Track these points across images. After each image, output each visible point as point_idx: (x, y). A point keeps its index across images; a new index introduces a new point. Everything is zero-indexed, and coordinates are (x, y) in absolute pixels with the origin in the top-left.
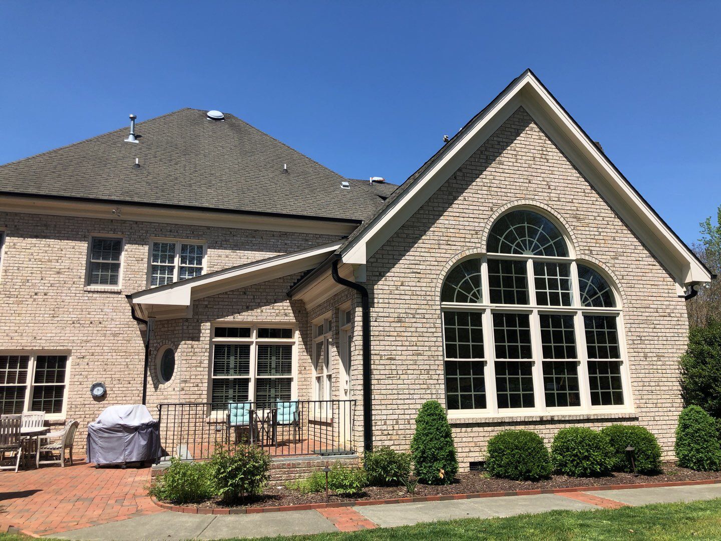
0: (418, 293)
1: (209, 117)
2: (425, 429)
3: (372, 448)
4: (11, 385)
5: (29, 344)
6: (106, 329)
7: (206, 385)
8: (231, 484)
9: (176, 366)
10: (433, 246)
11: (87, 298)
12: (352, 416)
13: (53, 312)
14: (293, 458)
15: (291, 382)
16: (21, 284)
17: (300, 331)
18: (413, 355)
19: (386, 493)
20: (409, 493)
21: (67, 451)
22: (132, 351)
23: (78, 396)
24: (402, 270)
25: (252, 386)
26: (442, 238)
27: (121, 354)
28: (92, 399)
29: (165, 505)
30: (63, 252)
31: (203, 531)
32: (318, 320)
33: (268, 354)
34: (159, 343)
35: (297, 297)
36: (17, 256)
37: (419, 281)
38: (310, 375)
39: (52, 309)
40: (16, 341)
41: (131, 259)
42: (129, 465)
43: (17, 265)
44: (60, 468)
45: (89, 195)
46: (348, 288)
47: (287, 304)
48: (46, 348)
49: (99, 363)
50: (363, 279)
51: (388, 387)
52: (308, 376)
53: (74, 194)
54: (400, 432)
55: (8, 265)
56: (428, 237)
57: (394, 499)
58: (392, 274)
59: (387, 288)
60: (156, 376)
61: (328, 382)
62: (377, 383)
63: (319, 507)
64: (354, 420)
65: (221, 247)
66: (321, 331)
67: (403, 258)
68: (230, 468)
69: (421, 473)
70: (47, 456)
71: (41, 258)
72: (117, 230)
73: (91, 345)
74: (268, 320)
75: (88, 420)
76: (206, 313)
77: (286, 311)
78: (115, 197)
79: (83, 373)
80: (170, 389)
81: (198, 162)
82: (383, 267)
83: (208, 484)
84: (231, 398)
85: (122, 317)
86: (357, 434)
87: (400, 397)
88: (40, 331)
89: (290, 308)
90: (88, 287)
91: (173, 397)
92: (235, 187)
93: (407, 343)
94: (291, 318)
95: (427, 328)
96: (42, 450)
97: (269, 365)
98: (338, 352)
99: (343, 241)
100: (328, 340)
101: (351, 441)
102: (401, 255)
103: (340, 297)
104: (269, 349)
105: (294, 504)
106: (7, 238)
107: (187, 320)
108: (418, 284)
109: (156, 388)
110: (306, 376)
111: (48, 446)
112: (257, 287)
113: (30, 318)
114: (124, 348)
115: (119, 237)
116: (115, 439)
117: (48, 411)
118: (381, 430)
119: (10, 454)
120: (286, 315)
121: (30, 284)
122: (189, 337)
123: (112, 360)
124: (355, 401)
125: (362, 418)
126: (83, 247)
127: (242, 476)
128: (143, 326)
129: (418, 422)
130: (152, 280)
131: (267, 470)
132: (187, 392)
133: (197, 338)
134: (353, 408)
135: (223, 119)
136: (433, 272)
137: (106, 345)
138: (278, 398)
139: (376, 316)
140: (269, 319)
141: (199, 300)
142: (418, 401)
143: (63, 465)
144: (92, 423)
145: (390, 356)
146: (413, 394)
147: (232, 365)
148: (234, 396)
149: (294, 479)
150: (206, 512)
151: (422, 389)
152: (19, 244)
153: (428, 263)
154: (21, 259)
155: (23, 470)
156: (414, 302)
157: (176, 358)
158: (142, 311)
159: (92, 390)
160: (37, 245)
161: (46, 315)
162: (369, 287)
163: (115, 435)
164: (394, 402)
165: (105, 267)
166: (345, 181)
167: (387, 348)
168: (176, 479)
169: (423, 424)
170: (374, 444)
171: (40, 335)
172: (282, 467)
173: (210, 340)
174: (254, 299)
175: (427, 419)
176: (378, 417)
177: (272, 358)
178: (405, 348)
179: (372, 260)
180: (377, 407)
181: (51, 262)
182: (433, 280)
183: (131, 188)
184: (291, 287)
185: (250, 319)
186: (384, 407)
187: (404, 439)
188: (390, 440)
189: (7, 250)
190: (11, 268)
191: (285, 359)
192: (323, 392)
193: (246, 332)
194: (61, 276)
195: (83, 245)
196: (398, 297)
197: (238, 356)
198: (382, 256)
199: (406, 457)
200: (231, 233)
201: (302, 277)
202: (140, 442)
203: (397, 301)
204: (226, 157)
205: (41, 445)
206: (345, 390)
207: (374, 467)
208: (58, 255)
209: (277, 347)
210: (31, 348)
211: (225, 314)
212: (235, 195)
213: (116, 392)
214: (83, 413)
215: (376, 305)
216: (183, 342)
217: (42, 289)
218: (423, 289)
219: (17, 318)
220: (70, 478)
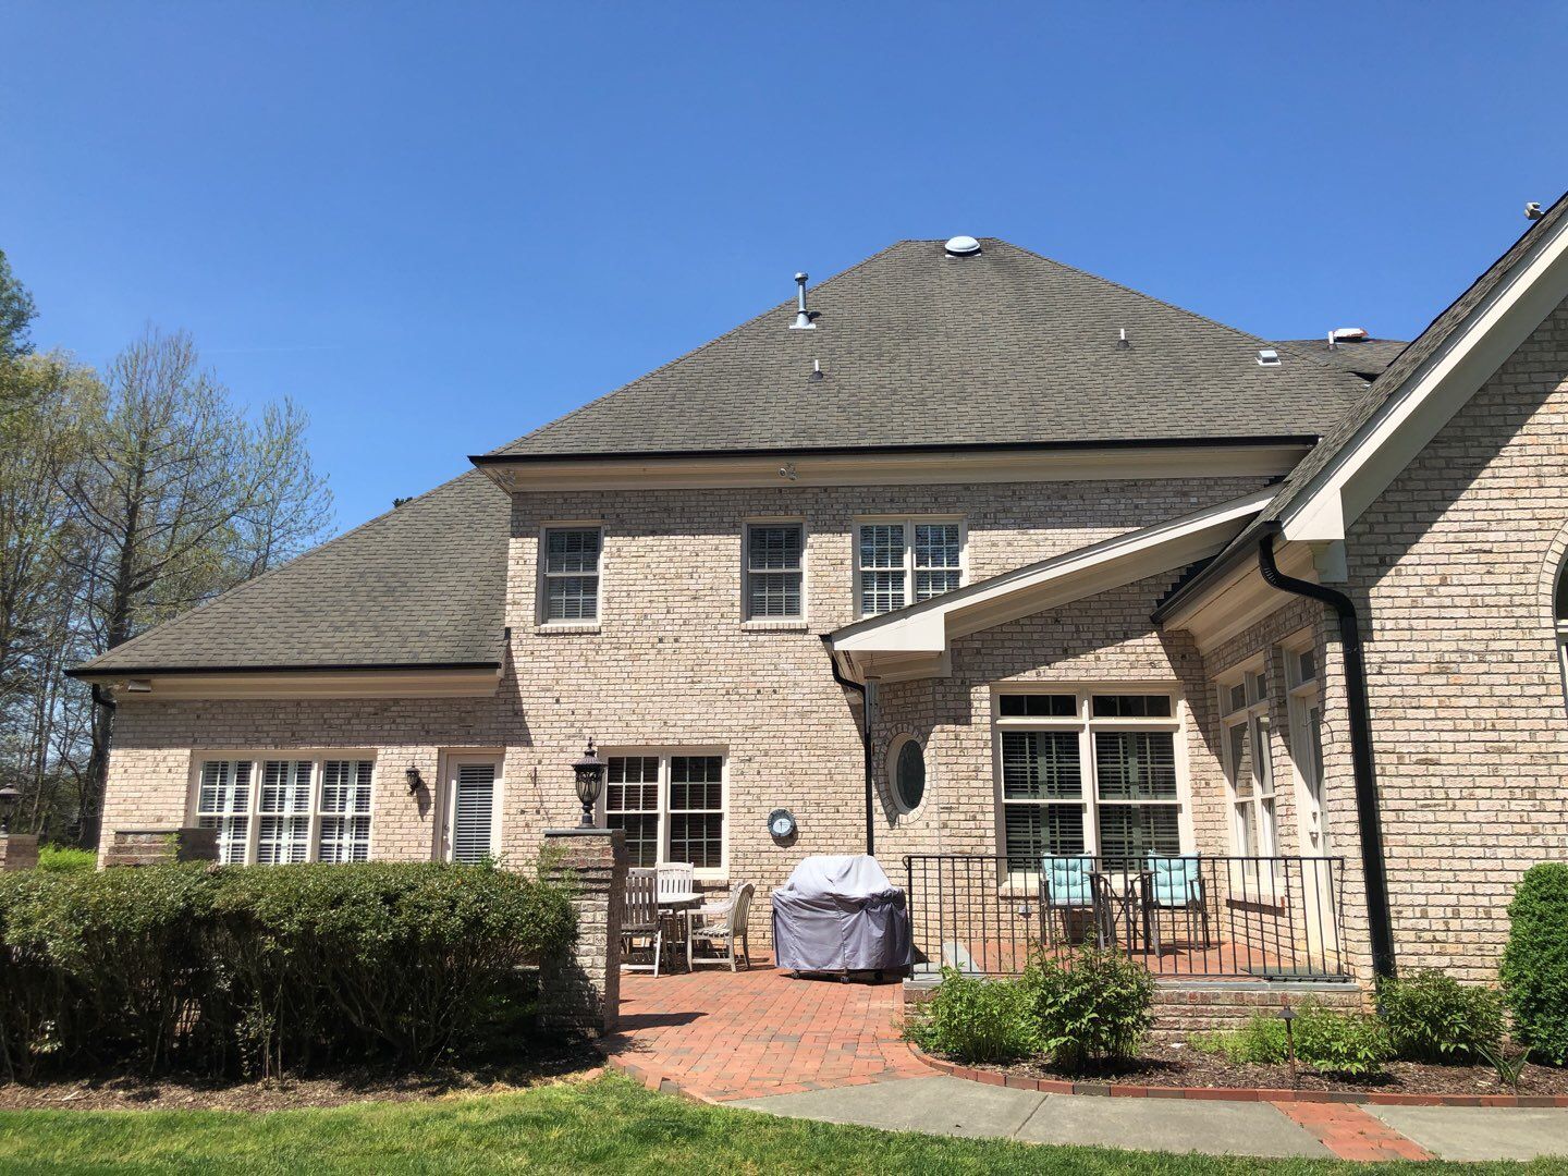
0: (1488, 600)
1: (950, 252)
2: (1536, 931)
3: (1395, 971)
4: (633, 811)
5: (657, 736)
6: (785, 703)
7: (992, 816)
8: (1070, 1030)
9: (927, 777)
10: (1521, 482)
11: (747, 644)
12: (1337, 896)
13: (691, 674)
14: (1201, 982)
15: (1177, 813)
16: (634, 623)
17: (1187, 700)
18: (1488, 752)
19: (1444, 1079)
20: (1504, 1085)
21: (738, 941)
22: (836, 746)
23: (747, 835)
24: (1439, 548)
25: (1089, 822)
26: (1546, 460)
27: (818, 753)
28: (772, 842)
29: (938, 1062)
30: (699, 559)
31: (1024, 1124)
32: (1230, 675)
33: (1118, 752)
34: (890, 730)
35: (1175, 624)
36: (625, 571)
37: (1489, 572)
38: (1222, 800)
39: (689, 668)
40: (635, 730)
41: (822, 562)
42: (854, 977)
43: (625, 588)
44: (729, 973)
45: (736, 445)
46: (1302, 598)
47: (1152, 640)
48: (685, 742)
49: (779, 771)
50: (1339, 574)
51: (1425, 828)
52: (1216, 800)
53: (710, 446)
54: (1465, 937)
55: (610, 588)
56: (1507, 462)
57: (1466, 1096)
58: (1415, 559)
59: (1403, 592)
60: (890, 797)
61: (1267, 815)
62: (1395, 819)
63: (1276, 1097)
64: (1342, 904)
65: (996, 525)
66: (1239, 698)
67: (1441, 519)
68: (1067, 997)
69: (1533, 1039)
70: (703, 949)
71: (663, 571)
72: (790, 508)
73: (762, 734)
74: (1114, 678)
75: (768, 882)
76: (980, 667)
77: (1153, 657)
78: (783, 443)
79: (752, 791)
80: (920, 824)
81: (935, 351)
82: (1389, 543)
83: (1023, 1027)
84: (1045, 846)
85: (814, 678)
86: (1352, 935)
87: (1459, 852)
88: (673, 711)
89: (1160, 649)
90: (749, 622)
91: (927, 841)
92: (1016, 394)
93: (1469, 725)
94: (1165, 672)
95: (1522, 686)
96: (695, 937)
97: (1123, 775)
98: (1288, 747)
99: (1277, 488)
100: (1258, 719)
101: (1338, 952)
102: (1435, 510)
103: (1281, 619)
104: (1120, 740)
105: (1216, 1084)
106: (606, 539)
107: (941, 681)
108: (1487, 579)
109: (892, 821)
110: (1210, 800)
111: (705, 930)
112: (1082, 606)
113: (654, 687)
114: (822, 740)
115: (796, 521)
116: (823, 923)
117: (698, 863)
118: (1413, 929)
119: (641, 942)
120: (1153, 665)
121: (650, 623)
122: (948, 717)
123: (801, 765)
124: (1342, 859)
125: (1362, 899)
126: (733, 545)
127: (1095, 1015)
128: (855, 696)
129: (1514, 914)
130: (865, 603)
131: (1146, 1005)
132: (954, 832)
133: (963, 718)
134: (1336, 874)
135: (978, 251)
136: (1528, 546)
137: (788, 734)
138: (1151, 848)
139: (1380, 660)
140: (1115, 675)
141: (962, 639)
142: (1508, 864)
143: (734, 969)
144: (779, 890)
145: (1424, 756)
146: (1494, 846)
147: (1042, 775)
148: (1052, 842)
149: (1207, 1029)
150: (1024, 1085)
151: (1517, 834)
152: (625, 549)
153: (1512, 525)
154: (631, 577)
155: (666, 973)
156: (1481, 623)
157: (926, 761)
158: (851, 667)
159: (771, 824)
160: (655, 549)
161: (680, 680)
162: (1356, 593)
163: (825, 916)
164: (1445, 864)
165: (775, 581)
166: (1267, 347)
167: (1414, 736)
168: (956, 1011)
169: (1530, 920)
170: (1399, 960)
171: (673, 717)
172: (1178, 1000)
173: (993, 723)
174: (1078, 631)
175: (1539, 907)
176: (1403, 899)
177: (1130, 759)
178: (1463, 736)
179: (1358, 529)
180: (1400, 875)
181: (681, 578)
182: (1528, 566)
183: (811, 421)
184: (1160, 602)
185: (1072, 676)
186: (1417, 876)
187: (1479, 953)
188: (1439, 954)
189: (607, 561)
190: (617, 594)
191: (1159, 763)
192: (1256, 838)
193: (1066, 705)
194: (700, 604)
195: (732, 541)
196: (1434, 613)
197: (1054, 755)
198: (1385, 517)
199: (1491, 998)
200: (1014, 492)
201: (1184, 579)
202: (871, 930)
203: (1432, 624)
204: (992, 331)
205: (694, 928)
206: (1311, 833)
207: (1406, 1015)
208: (692, 564)
209: (1140, 736)
210: (660, 743)
211: (1017, 666)
212: (1018, 410)
213: (814, 829)
214: (758, 868)
215: (1377, 636)
216: (938, 727)
217: (670, 631)
218: (1503, 589)
219: (634, 687)
220: (752, 993)
